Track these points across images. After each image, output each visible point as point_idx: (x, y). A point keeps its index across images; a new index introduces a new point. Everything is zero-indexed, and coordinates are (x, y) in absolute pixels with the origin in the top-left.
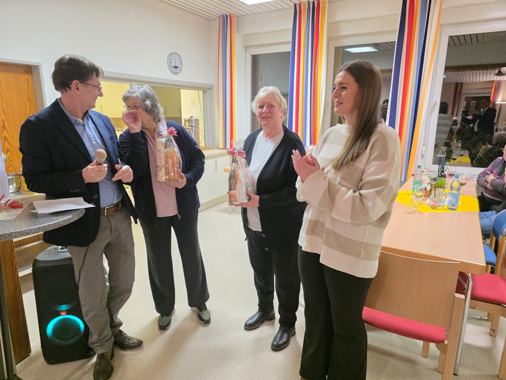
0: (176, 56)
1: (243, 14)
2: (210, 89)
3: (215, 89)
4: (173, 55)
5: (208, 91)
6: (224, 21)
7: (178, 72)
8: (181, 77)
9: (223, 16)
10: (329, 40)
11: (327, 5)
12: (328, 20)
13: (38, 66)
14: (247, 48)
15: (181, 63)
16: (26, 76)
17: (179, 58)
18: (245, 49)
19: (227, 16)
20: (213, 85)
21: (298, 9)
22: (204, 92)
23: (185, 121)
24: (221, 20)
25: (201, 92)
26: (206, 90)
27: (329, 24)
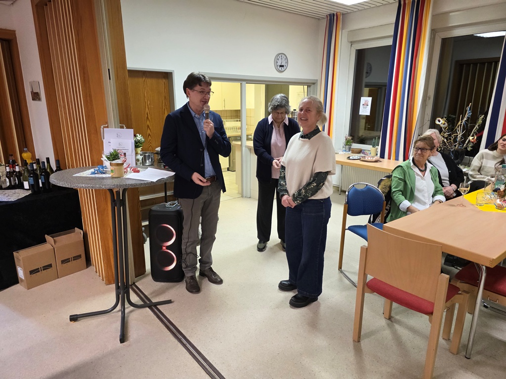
0: (283, 56)
1: (349, 11)
2: (314, 84)
3: (318, 84)
4: (280, 55)
5: (312, 86)
6: (330, 19)
7: (283, 70)
8: (287, 75)
9: (330, 15)
10: (433, 32)
13: (172, 73)
14: (352, 43)
15: (287, 62)
16: (164, 80)
17: (285, 57)
18: (350, 44)
19: (334, 15)
20: (316, 80)
21: (402, 3)
22: (308, 86)
24: (328, 18)
25: (306, 87)
26: (310, 85)
27: (433, 16)
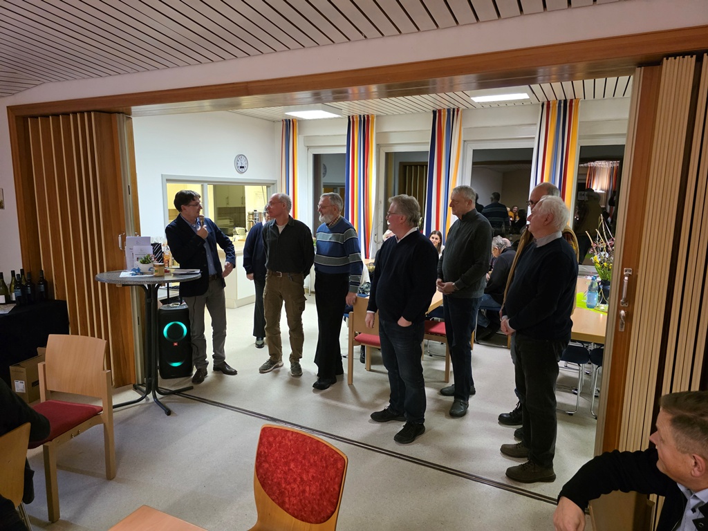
0: (243, 157)
2: (273, 184)
3: (279, 184)
4: (240, 157)
5: (272, 186)
6: (287, 125)
7: (243, 171)
8: (246, 176)
9: (286, 120)
10: (378, 146)
11: (375, 120)
12: (376, 131)
14: (308, 148)
15: (247, 164)
17: (245, 159)
18: (307, 148)
19: (289, 120)
20: (276, 181)
21: (351, 120)
22: (268, 187)
23: (249, 214)
24: (285, 123)
25: (265, 187)
26: (269, 185)
27: (377, 133)
